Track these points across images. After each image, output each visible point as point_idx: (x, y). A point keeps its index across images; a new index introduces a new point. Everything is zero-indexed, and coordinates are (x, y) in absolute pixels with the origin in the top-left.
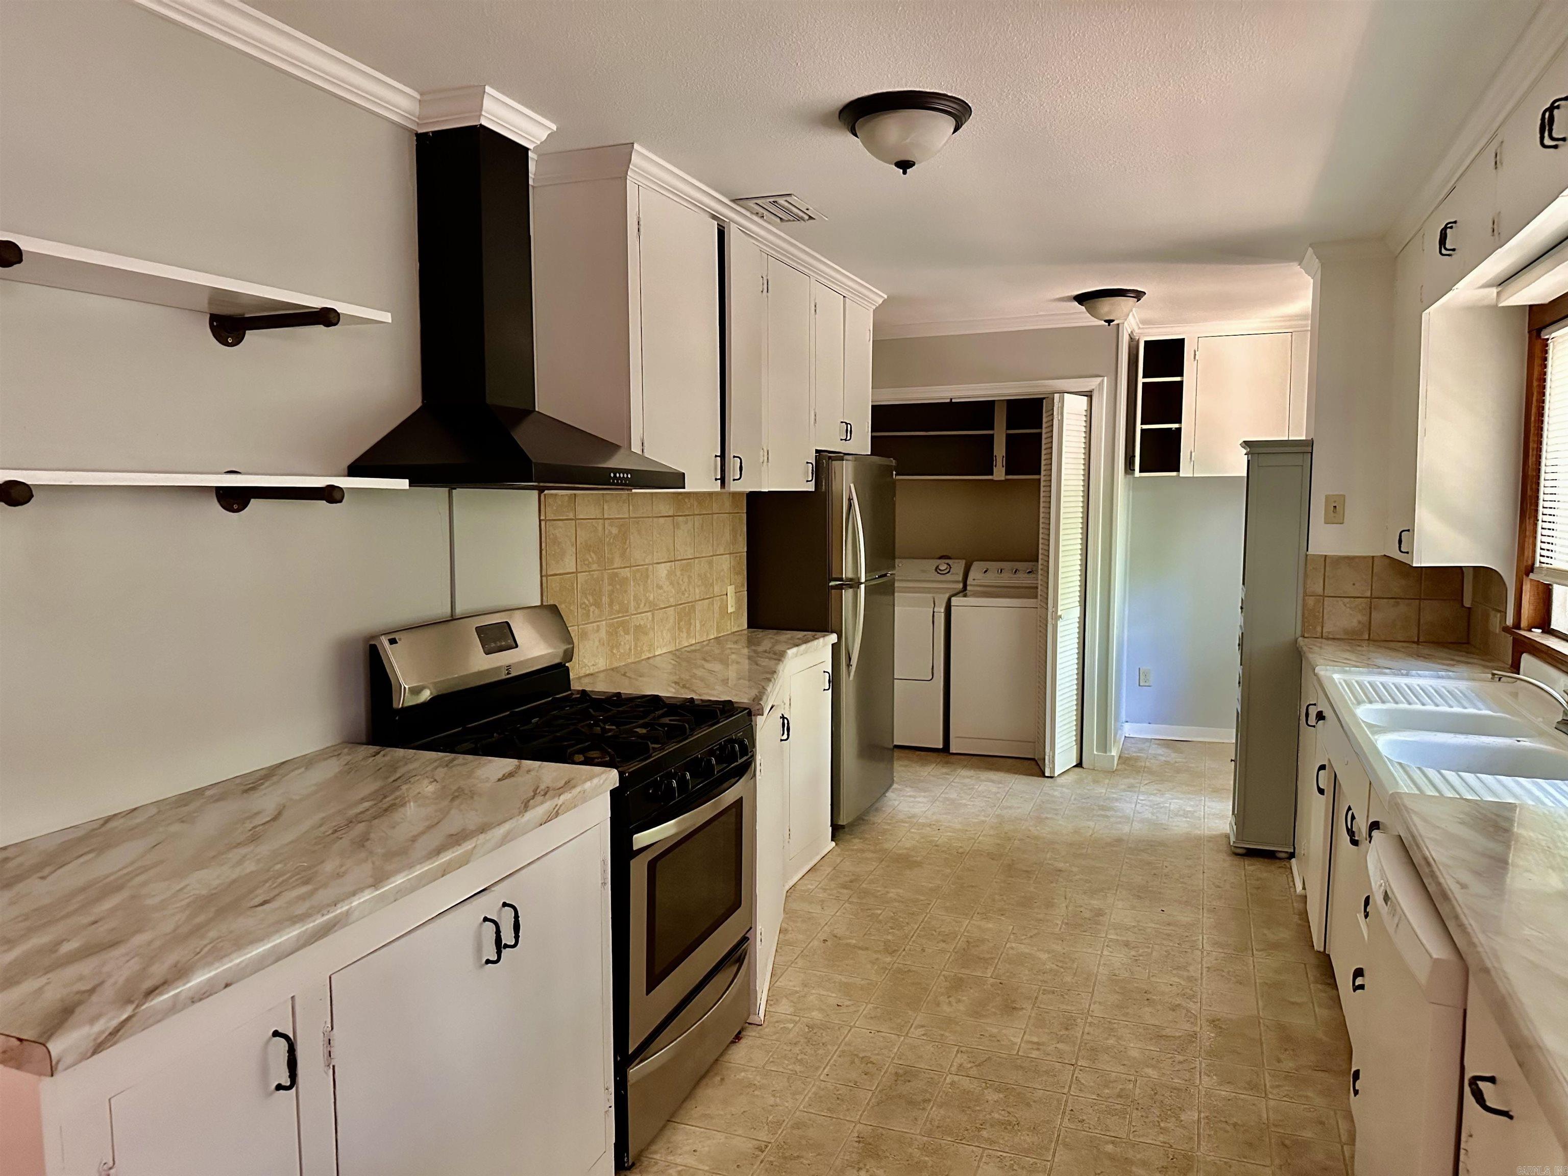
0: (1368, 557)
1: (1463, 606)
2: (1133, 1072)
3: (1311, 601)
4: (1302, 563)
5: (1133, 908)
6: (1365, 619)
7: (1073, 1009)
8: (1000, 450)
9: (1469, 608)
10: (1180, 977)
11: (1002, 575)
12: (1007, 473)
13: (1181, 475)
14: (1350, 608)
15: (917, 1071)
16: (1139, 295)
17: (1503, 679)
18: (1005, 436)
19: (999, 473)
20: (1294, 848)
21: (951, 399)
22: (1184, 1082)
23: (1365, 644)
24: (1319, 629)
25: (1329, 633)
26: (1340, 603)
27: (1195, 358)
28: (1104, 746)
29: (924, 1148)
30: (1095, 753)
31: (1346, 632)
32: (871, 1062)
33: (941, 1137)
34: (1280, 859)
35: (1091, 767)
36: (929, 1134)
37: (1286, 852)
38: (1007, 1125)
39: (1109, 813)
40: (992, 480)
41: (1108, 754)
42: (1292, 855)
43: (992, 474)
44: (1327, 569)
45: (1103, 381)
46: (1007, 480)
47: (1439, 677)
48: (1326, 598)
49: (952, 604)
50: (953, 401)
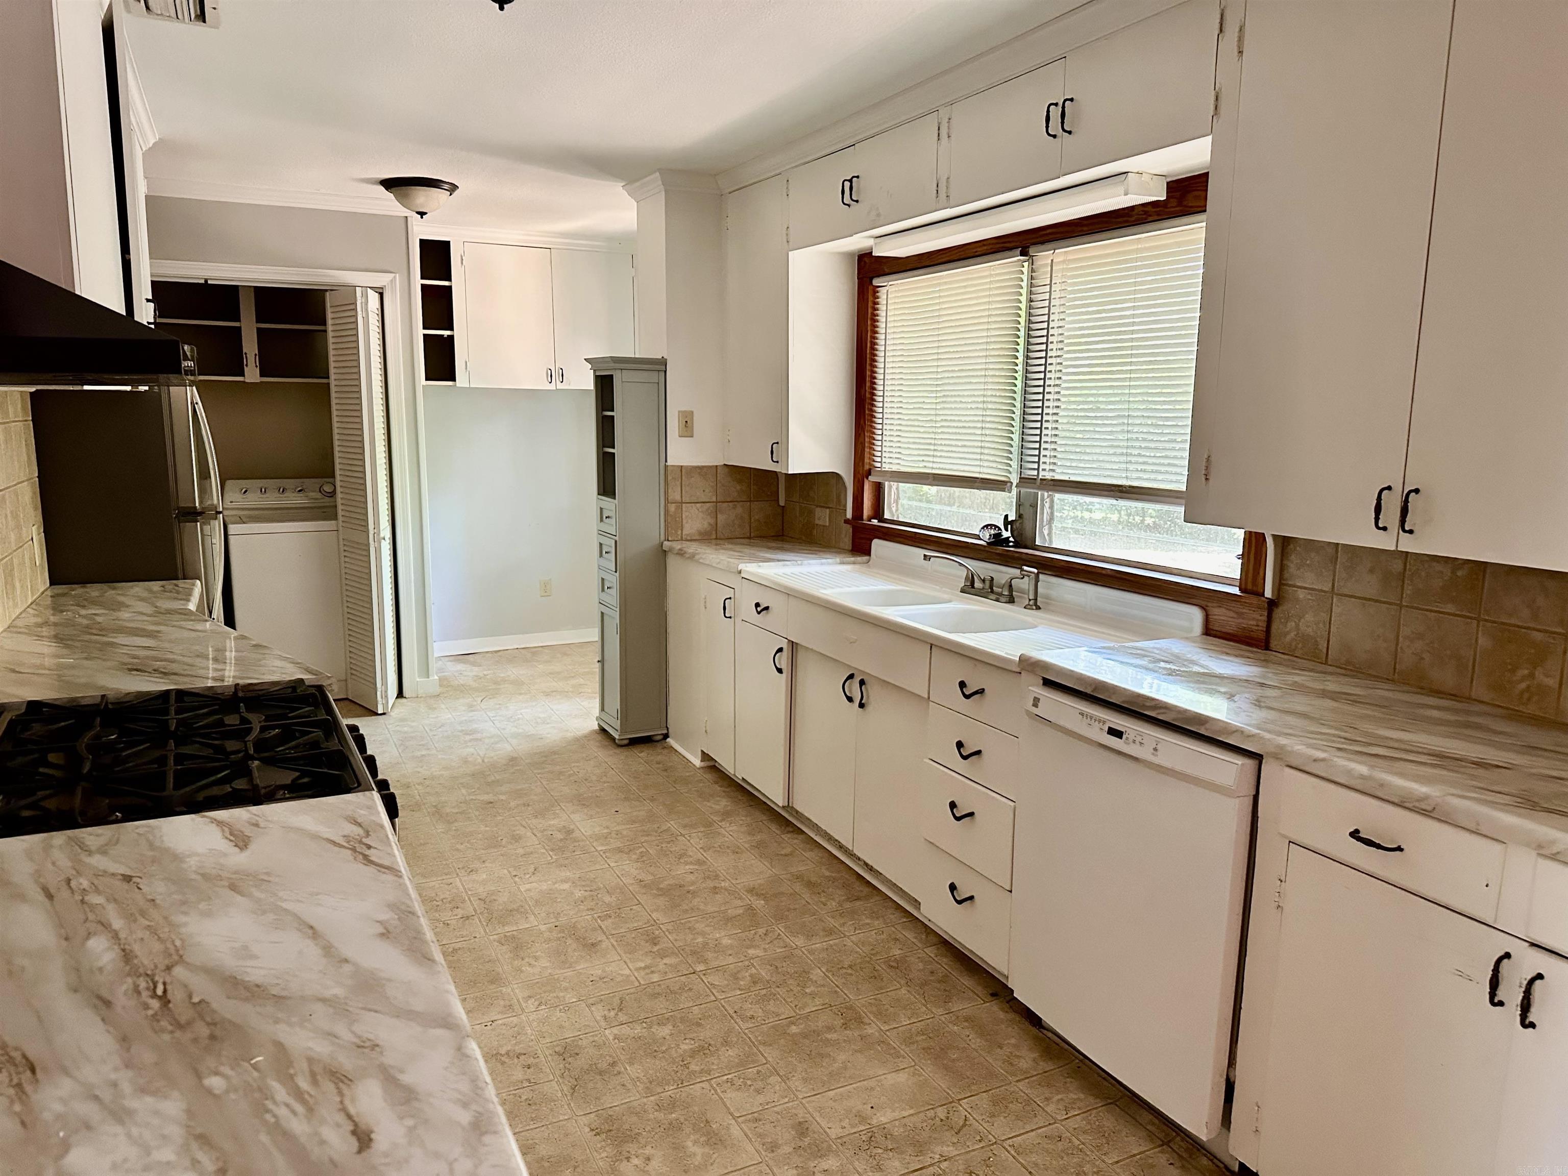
0: (713, 466)
1: (779, 505)
2: (743, 958)
3: (672, 508)
4: (662, 472)
5: (591, 817)
6: (712, 521)
7: (640, 924)
8: (250, 347)
9: (783, 507)
10: (686, 863)
11: (267, 495)
12: (261, 375)
13: (458, 385)
14: (702, 512)
15: (573, 1041)
16: (453, 188)
17: (932, 559)
18: (255, 331)
19: (252, 374)
20: (668, 729)
21: (206, 281)
22: (784, 949)
23: (714, 542)
24: (679, 532)
25: (687, 535)
26: (694, 508)
27: (462, 263)
28: (425, 671)
29: (659, 1107)
30: (418, 680)
31: (700, 533)
32: (520, 1054)
33: (663, 1090)
34: (658, 741)
35: (414, 695)
36: (649, 1092)
37: (662, 734)
38: (703, 1050)
39: (479, 736)
40: (244, 382)
41: (431, 678)
42: (666, 736)
43: (243, 375)
44: (683, 478)
45: (395, 277)
46: (261, 382)
47: (822, 564)
48: (684, 505)
49: (229, 533)
50: (209, 282)
